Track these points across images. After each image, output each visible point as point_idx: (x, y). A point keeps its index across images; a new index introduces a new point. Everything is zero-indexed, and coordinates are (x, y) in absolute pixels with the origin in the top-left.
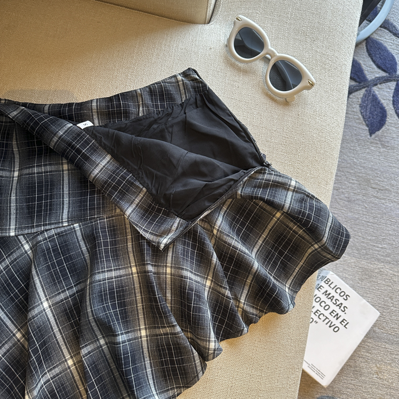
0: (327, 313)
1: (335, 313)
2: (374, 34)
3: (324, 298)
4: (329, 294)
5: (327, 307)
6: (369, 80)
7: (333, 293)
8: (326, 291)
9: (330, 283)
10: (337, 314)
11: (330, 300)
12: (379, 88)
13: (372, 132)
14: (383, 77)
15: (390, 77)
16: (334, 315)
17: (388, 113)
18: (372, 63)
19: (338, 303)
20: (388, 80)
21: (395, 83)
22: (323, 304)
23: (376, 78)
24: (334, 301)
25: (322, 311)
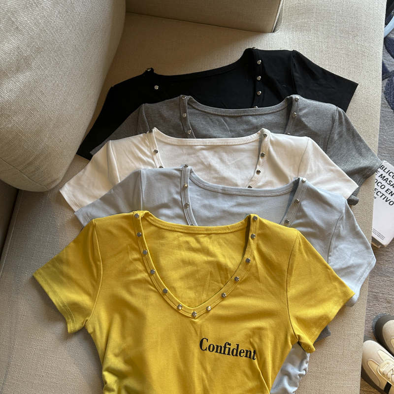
0: (383, 191)
1: (390, 191)
3: (380, 180)
4: (384, 177)
5: (383, 187)
7: (387, 176)
8: (382, 175)
9: (384, 169)
10: (392, 192)
11: (385, 181)
16: (389, 193)
19: (392, 184)
22: (379, 184)
24: (388, 182)
25: (379, 189)
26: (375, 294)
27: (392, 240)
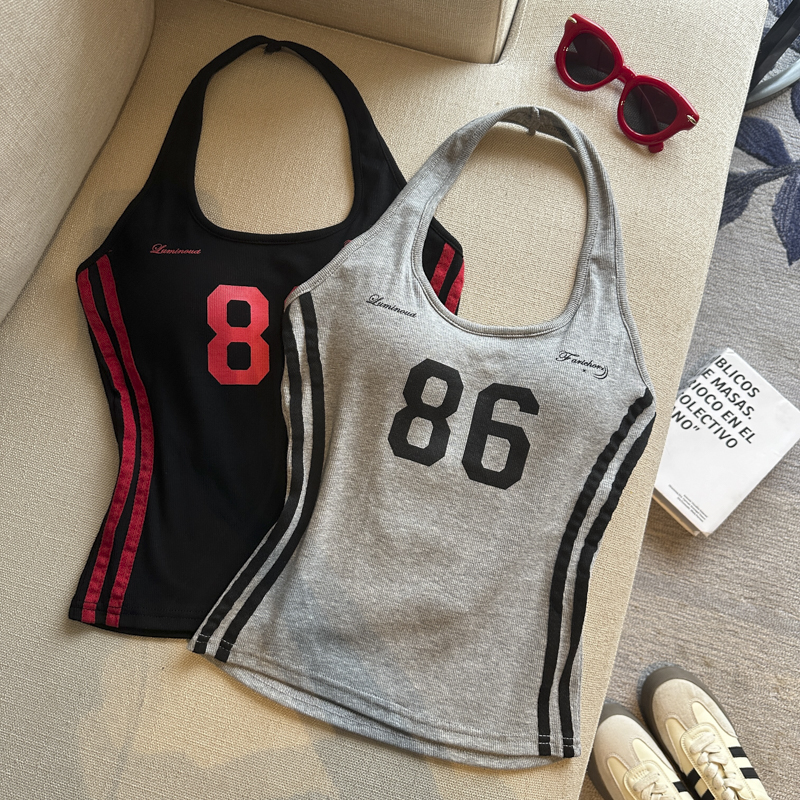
0: (717, 416)
1: (732, 417)
3: (713, 390)
4: (724, 384)
5: (717, 406)
7: (730, 383)
8: (719, 379)
9: (725, 366)
10: (735, 419)
11: (724, 394)
13: (792, 258)
16: (729, 419)
19: (738, 400)
22: (711, 400)
24: (730, 396)
25: (709, 410)
27: (722, 525)
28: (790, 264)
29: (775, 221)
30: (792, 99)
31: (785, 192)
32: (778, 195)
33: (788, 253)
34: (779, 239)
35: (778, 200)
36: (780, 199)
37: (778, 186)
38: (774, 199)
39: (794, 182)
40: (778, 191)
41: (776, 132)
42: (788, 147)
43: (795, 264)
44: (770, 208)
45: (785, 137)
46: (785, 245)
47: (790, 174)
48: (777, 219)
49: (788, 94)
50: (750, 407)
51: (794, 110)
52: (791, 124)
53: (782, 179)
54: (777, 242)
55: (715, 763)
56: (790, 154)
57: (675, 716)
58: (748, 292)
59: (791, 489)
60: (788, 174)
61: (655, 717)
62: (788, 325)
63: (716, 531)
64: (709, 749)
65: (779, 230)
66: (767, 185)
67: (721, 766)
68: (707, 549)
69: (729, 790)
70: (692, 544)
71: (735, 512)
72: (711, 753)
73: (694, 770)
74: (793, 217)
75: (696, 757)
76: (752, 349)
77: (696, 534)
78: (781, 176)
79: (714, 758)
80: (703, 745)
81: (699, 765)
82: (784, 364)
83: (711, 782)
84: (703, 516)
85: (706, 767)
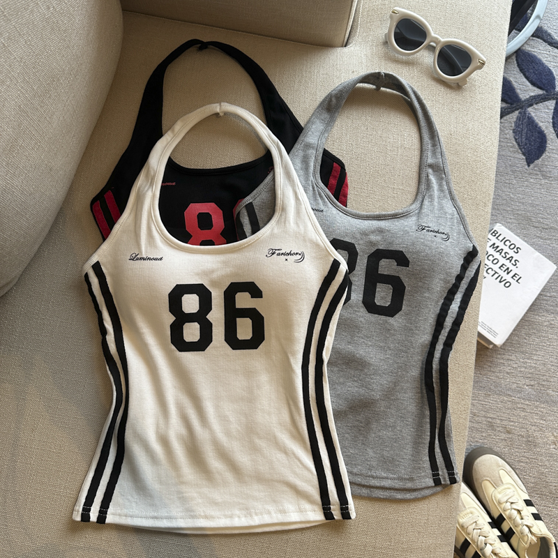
0: (496, 268)
2: (526, 46)
4: (498, 247)
5: (495, 261)
6: (523, 99)
8: (494, 244)
9: (497, 235)
10: (508, 269)
11: (498, 253)
12: (535, 109)
13: (529, 161)
14: (539, 95)
15: (547, 95)
16: (504, 269)
17: (548, 137)
18: (525, 80)
19: (508, 256)
20: (546, 98)
21: (554, 102)
23: (531, 97)
24: (503, 254)
25: (491, 265)
26: (490, 420)
27: (507, 340)
28: (529, 166)
29: (516, 139)
30: (517, 60)
31: (520, 120)
32: (516, 122)
33: (526, 159)
34: (519, 151)
35: (515, 125)
36: (517, 125)
37: (515, 117)
38: (513, 125)
39: (525, 113)
40: (515, 120)
41: (509, 82)
42: (518, 91)
43: (532, 166)
44: (511, 131)
45: (515, 85)
46: (524, 154)
47: (522, 108)
48: (517, 138)
49: (514, 57)
50: (516, 260)
51: (519, 67)
52: (518, 76)
53: (517, 112)
54: (518, 153)
55: (515, 509)
56: (520, 96)
57: (488, 479)
58: (505, 187)
59: (547, 311)
60: (520, 108)
61: (475, 480)
62: (532, 205)
63: (504, 344)
64: (511, 500)
65: (519, 145)
66: (508, 116)
67: (519, 511)
68: (499, 356)
69: (525, 527)
70: (488, 354)
71: (514, 330)
72: (512, 503)
73: (501, 515)
74: (527, 136)
75: (503, 506)
76: (512, 223)
77: (491, 346)
78: (516, 110)
79: (514, 506)
80: (507, 497)
81: (505, 511)
82: (533, 231)
83: (512, 522)
84: (495, 334)
85: (509, 512)
